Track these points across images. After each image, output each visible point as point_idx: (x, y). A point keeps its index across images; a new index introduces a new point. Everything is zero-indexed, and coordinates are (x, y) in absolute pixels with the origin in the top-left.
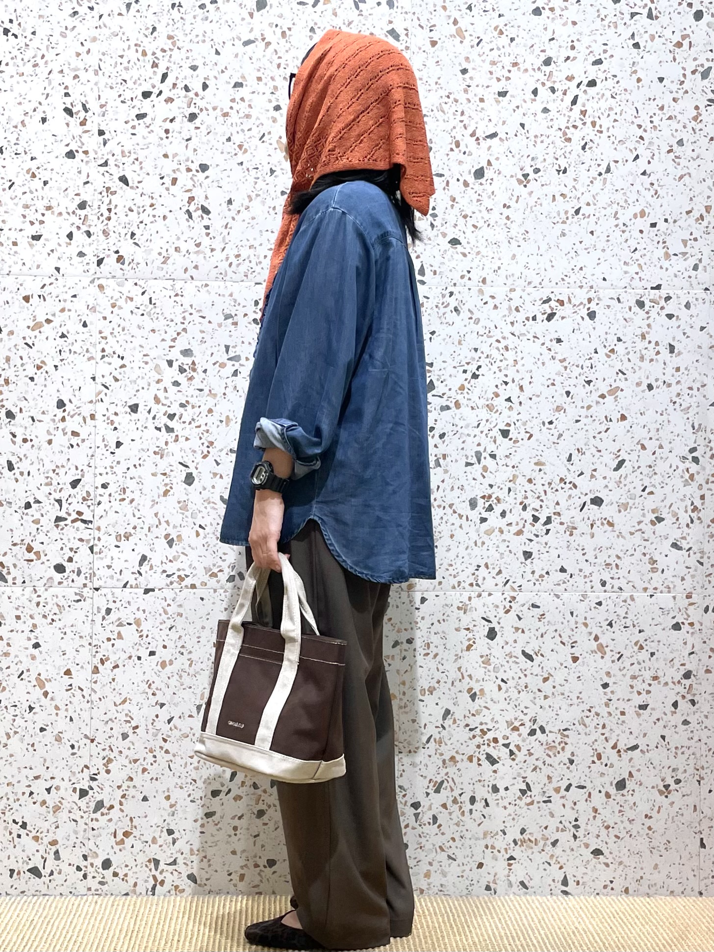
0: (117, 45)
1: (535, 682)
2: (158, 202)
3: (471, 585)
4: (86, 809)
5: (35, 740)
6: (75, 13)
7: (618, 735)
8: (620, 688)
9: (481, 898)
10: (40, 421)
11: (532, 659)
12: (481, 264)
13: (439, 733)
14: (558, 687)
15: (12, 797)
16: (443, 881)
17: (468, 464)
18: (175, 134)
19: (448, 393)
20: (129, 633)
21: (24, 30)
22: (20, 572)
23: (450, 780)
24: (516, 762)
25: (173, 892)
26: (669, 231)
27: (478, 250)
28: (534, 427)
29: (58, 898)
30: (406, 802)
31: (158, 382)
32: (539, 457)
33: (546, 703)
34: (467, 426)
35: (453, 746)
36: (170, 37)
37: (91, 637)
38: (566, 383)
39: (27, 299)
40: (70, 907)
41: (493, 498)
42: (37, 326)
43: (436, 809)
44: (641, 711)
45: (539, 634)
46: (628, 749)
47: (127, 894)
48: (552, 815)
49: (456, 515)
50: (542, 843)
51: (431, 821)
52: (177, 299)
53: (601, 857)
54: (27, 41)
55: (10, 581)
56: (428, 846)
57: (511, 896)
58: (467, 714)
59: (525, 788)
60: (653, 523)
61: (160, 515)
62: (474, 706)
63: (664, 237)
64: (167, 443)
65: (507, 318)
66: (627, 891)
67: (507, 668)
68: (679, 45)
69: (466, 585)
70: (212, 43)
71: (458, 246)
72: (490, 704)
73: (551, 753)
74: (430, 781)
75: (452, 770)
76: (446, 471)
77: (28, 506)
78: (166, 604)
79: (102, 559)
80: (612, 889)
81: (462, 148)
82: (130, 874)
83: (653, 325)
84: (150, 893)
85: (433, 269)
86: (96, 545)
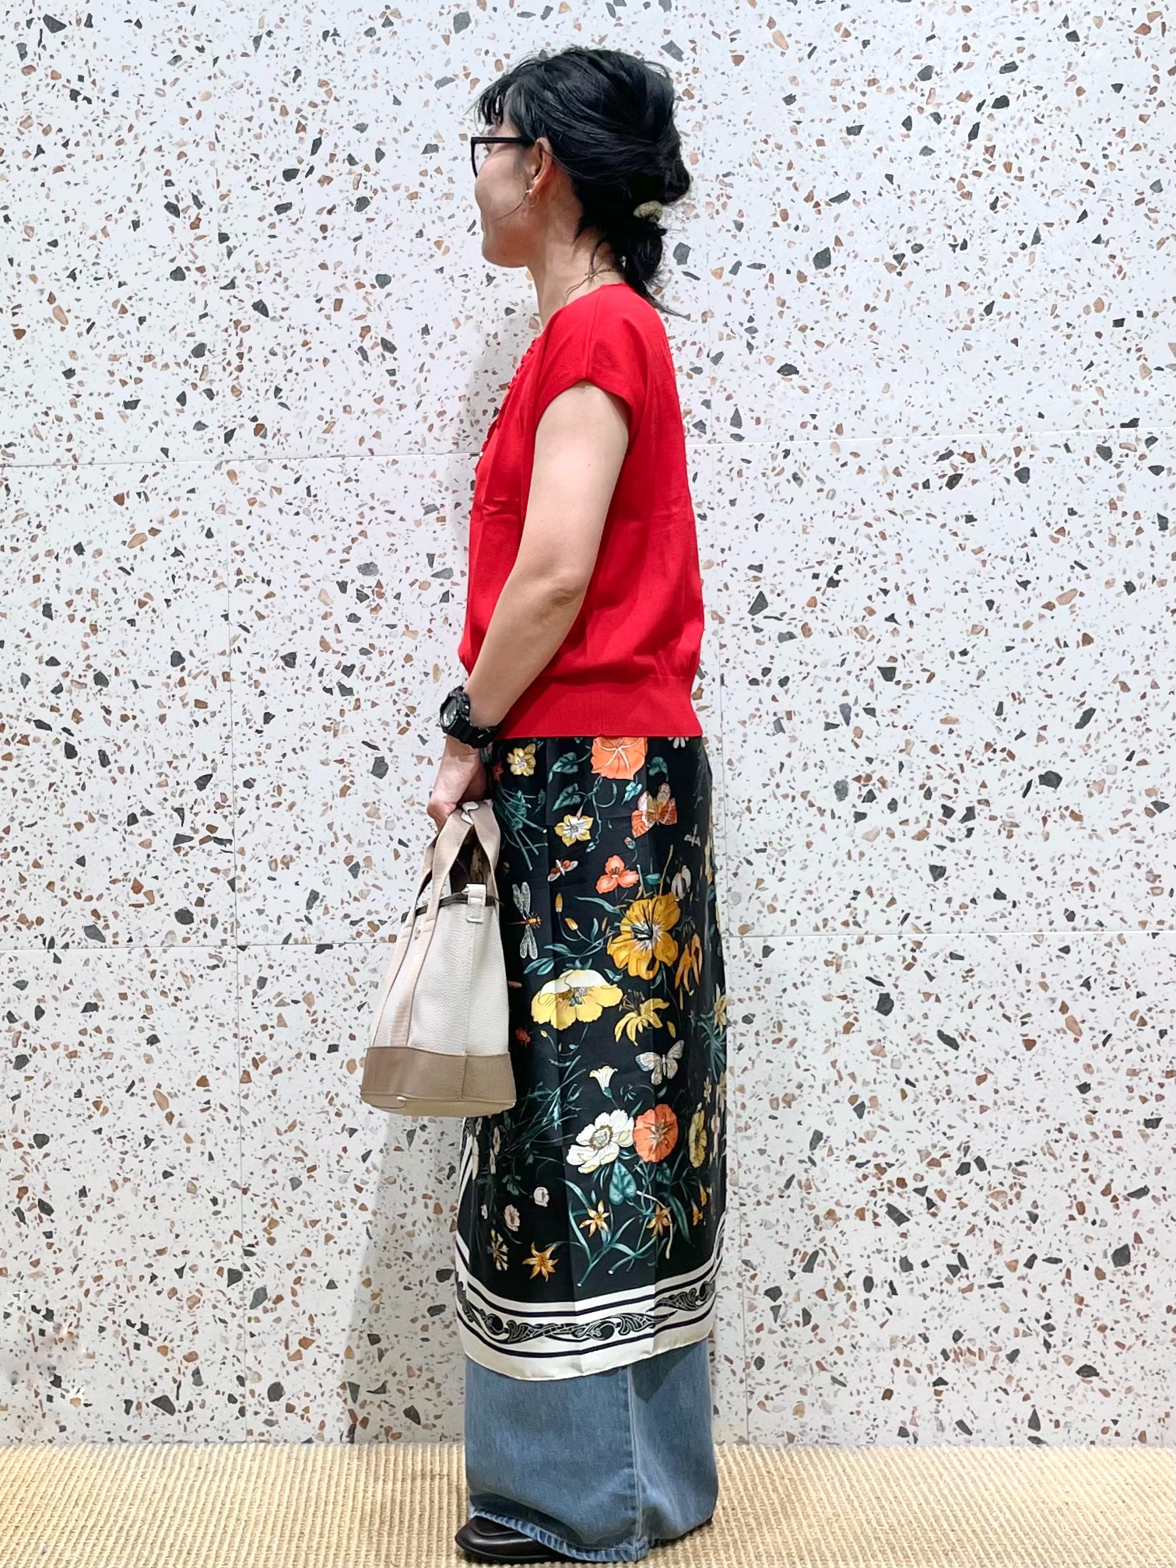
0: (242, 103)
1: (964, 1085)
2: (314, 339)
3: (846, 924)
4: (239, 1303)
5: (156, 1191)
6: (177, 58)
7: (1111, 1172)
8: (1111, 1093)
9: (892, 1449)
10: (146, 687)
11: (956, 1047)
12: (833, 403)
13: (806, 1171)
14: (1002, 1091)
15: (124, 1284)
16: (826, 1420)
17: (829, 726)
18: (337, 232)
19: (791, 613)
20: (295, 1015)
21: (101, 90)
22: (124, 925)
23: (828, 1250)
24: (938, 1218)
25: (382, 1437)
26: (1145, 332)
27: (826, 380)
28: (937, 661)
29: (202, 1446)
30: (756, 1288)
31: (325, 617)
32: (948, 710)
33: (984, 1119)
34: (825, 664)
35: (830, 1193)
36: (322, 84)
37: (237, 1025)
38: (986, 588)
39: (120, 499)
40: (222, 1461)
41: (874, 780)
42: (138, 540)
43: (808, 1300)
44: (1149, 1131)
45: (965, 1002)
46: (1131, 1195)
47: (309, 1441)
48: (1006, 1310)
49: (814, 810)
50: (990, 1356)
51: (801, 1319)
52: (349, 485)
53: (1094, 1378)
54: (106, 106)
55: (109, 940)
56: (798, 1361)
57: (944, 1445)
58: (852, 1139)
59: (957, 1262)
60: (1149, 813)
61: (336, 827)
62: (862, 1126)
63: (1137, 341)
64: (342, 712)
65: (880, 487)
66: (1142, 1438)
67: (913, 1060)
68: (1145, 29)
69: (838, 925)
70: (388, 87)
71: (793, 376)
72: (889, 1122)
73: (998, 1204)
74: (796, 1251)
75: (831, 1233)
76: (793, 739)
77: (133, 819)
78: (351, 968)
79: (248, 899)
80: (1117, 1434)
81: (793, 221)
82: (313, 1408)
83: (1127, 485)
84: (344, 1439)
85: (755, 415)
86: (239, 878)
